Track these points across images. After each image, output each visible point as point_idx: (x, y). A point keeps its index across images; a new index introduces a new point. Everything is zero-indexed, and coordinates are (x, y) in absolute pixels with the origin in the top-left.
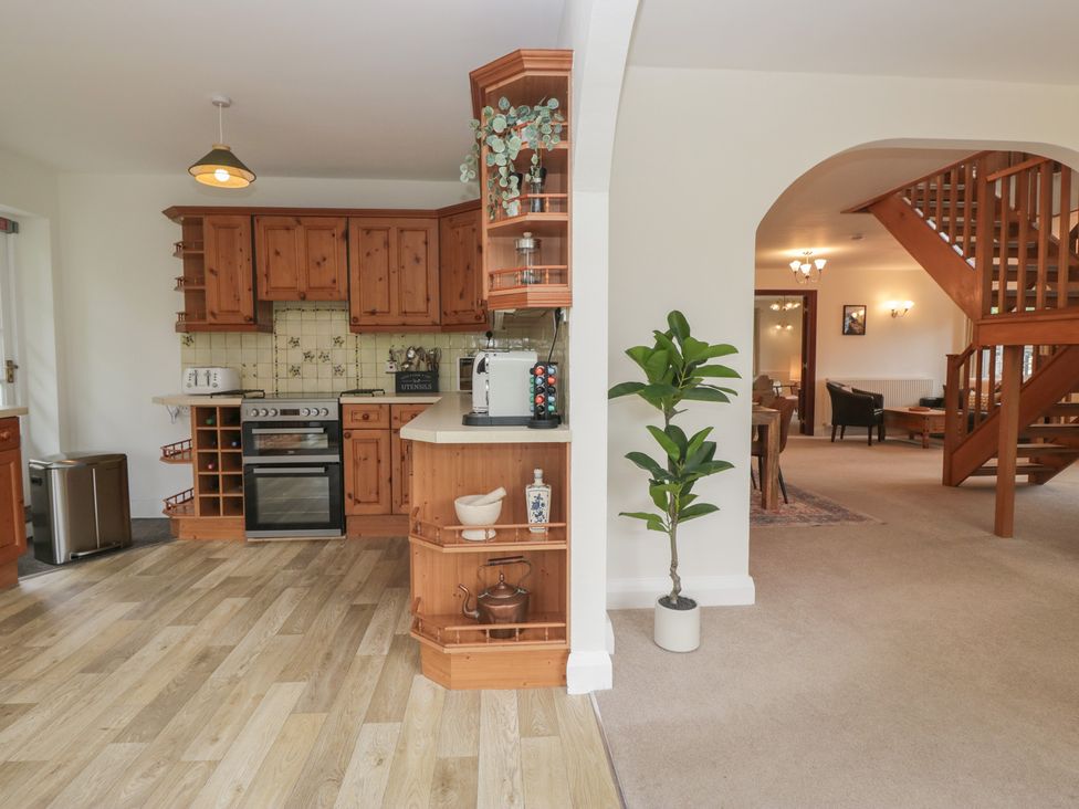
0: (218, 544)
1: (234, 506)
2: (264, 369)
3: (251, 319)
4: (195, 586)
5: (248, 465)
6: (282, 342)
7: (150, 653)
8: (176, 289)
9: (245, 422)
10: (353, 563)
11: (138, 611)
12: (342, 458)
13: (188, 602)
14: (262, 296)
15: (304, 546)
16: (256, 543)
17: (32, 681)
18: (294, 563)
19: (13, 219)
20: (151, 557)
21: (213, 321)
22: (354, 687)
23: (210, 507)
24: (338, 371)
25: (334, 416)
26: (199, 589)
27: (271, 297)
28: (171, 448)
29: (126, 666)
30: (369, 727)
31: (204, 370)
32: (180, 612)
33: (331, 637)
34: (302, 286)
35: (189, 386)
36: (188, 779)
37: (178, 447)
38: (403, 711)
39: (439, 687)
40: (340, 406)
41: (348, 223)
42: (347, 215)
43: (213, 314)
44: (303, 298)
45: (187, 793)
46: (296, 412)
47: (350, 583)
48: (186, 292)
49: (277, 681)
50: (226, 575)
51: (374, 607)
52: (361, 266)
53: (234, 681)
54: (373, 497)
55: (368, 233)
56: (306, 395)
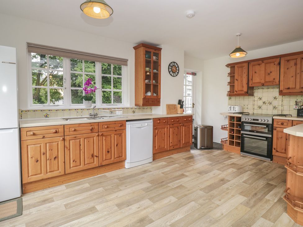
0: (233, 154)
1: (238, 144)
2: (250, 106)
3: (246, 92)
4: (225, 162)
5: (242, 133)
6: (256, 99)
7: (211, 174)
8: (227, 85)
9: (242, 122)
10: (273, 170)
11: (211, 164)
12: (272, 136)
13: (222, 166)
14: (250, 85)
15: (257, 161)
16: (244, 156)
17: (189, 171)
18: (252, 165)
19: (196, 73)
20: (217, 152)
21: (236, 93)
22: (261, 206)
23: (232, 143)
24: (275, 108)
25: (270, 122)
26: (225, 164)
27: (253, 85)
28: (224, 126)
29: (206, 175)
30: (262, 219)
31: (233, 106)
32: (220, 167)
33: (258, 189)
34: (263, 81)
35: (229, 110)
36: (212, 206)
37: (225, 126)
38: (276, 220)
39: (292, 220)
40: (273, 119)
41: (280, 59)
42: (280, 57)
43: (236, 91)
44: (263, 85)
45: (211, 209)
46: (258, 120)
47: (270, 176)
48: (230, 85)
49: (239, 194)
50: (233, 162)
51: (276, 186)
52: (285, 73)
53: (228, 189)
54: (283, 151)
55: (288, 62)
56: (263, 115)
